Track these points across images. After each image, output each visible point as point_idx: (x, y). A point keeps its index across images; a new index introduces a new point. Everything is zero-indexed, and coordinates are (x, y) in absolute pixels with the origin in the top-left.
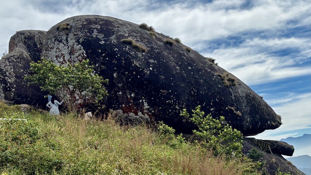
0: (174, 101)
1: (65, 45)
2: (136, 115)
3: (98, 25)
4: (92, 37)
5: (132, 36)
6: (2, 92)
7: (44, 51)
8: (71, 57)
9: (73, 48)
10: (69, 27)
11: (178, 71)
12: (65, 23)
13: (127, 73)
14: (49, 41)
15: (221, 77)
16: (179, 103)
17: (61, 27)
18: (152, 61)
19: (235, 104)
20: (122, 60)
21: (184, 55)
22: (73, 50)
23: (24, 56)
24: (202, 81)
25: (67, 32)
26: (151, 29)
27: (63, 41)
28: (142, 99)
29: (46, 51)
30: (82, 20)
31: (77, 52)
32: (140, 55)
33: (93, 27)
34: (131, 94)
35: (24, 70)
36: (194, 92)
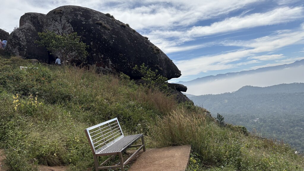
0: (127, 60)
1: (59, 23)
2: (104, 68)
3: (81, 12)
4: (77, 19)
5: (101, 20)
6: (18, 51)
7: (45, 27)
8: (63, 31)
9: (65, 25)
10: (62, 12)
11: (129, 43)
12: (59, 9)
13: (99, 42)
14: (49, 20)
15: (152, 48)
16: (130, 62)
17: (56, 12)
18: (114, 36)
19: (159, 64)
20: (96, 34)
21: (132, 34)
22: (65, 27)
23: (32, 28)
24: (142, 50)
25: (61, 15)
26: (112, 17)
27: (58, 20)
28: (108, 59)
29: (46, 26)
30: (70, 8)
31: (67, 28)
32: (107, 32)
33: (78, 13)
34: (101, 55)
35: (32, 38)
36: (138, 56)
